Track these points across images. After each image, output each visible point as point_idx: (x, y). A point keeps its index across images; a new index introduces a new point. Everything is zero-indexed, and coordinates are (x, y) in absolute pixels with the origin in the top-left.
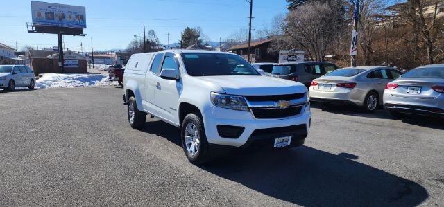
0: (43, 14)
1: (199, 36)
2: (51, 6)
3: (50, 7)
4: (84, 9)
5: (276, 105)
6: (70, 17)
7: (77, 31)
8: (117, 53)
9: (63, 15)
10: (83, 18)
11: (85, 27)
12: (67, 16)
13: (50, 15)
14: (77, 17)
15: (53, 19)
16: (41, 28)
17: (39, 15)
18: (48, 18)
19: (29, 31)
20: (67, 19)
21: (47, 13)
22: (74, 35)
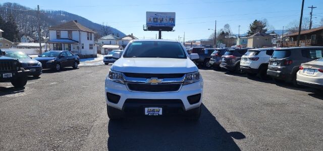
0: (152, 19)
1: (265, 26)
2: (156, 14)
4: (174, 14)
5: (147, 81)
7: (169, 28)
8: (201, 42)
10: (173, 20)
11: (174, 25)
12: (164, 19)
13: (155, 19)
14: (170, 19)
15: (157, 22)
16: (150, 28)
17: (150, 20)
18: (155, 22)
19: (145, 30)
20: (165, 21)
21: (154, 18)
22: (168, 31)
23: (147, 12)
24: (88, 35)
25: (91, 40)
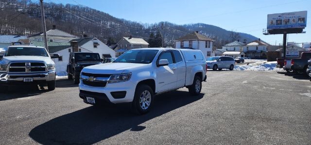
0: (274, 22)
3: (280, 16)
4: (305, 13)
6: (294, 20)
7: (299, 30)
9: (289, 19)
10: (304, 20)
11: (305, 26)
12: (291, 20)
13: (279, 22)
14: (299, 19)
15: (281, 24)
16: (272, 31)
17: (272, 23)
18: (278, 24)
19: (265, 34)
21: (277, 21)
22: (296, 33)
23: (268, 15)
24: (206, 43)
25: (209, 47)
